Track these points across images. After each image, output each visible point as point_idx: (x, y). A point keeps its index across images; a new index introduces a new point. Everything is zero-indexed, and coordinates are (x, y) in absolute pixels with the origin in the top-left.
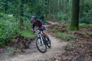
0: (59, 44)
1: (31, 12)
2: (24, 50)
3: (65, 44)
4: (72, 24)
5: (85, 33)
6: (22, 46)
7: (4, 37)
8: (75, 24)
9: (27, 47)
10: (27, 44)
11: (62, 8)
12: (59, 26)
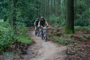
0: (57, 48)
2: (23, 56)
4: (67, 28)
5: (81, 36)
6: (20, 52)
7: (2, 43)
8: (71, 27)
9: (25, 53)
10: (24, 50)
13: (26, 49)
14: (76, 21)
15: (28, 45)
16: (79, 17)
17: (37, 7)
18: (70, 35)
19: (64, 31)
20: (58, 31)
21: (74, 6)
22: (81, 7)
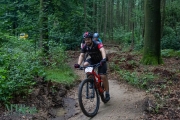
1: (63, 30)
3: (140, 96)
4: (147, 52)
6: (49, 102)
8: (154, 52)
9: (59, 105)
10: (59, 98)
11: (121, 20)
12: (119, 57)
13: (63, 96)
14: (164, 41)
15: (67, 88)
16: (169, 33)
17: (91, 14)
18: (152, 68)
19: (140, 59)
20: (129, 58)
21: (162, 10)
22: (173, 14)
